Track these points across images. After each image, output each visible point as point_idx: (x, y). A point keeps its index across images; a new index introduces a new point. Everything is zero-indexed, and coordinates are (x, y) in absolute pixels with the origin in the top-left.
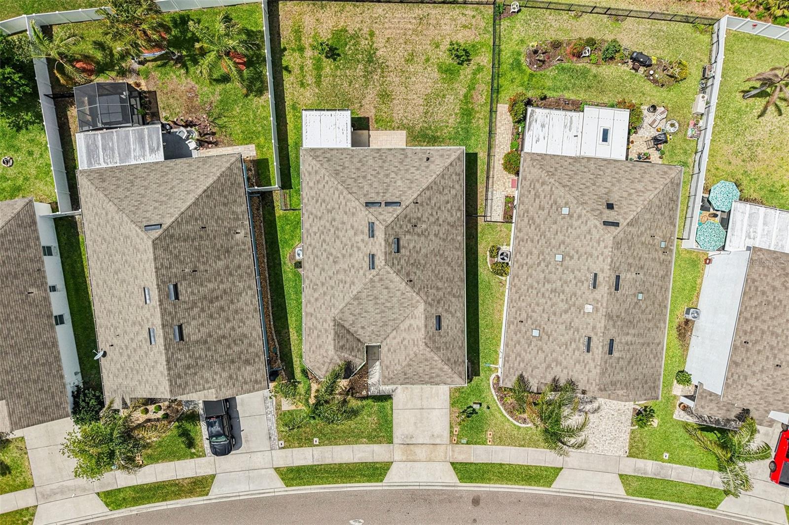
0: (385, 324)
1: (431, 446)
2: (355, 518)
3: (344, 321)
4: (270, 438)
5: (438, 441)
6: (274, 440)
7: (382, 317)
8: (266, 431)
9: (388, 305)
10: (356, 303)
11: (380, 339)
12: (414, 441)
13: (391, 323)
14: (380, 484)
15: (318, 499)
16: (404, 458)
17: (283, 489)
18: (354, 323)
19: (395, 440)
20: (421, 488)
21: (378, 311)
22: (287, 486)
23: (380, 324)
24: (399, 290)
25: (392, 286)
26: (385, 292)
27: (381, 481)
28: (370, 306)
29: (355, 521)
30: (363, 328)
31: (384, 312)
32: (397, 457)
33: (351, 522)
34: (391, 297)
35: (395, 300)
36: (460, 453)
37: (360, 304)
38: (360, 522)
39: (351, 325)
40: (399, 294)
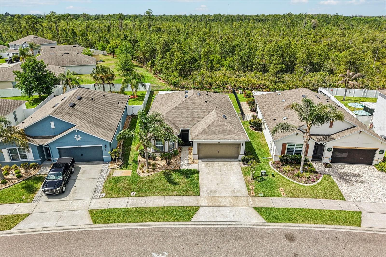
0: (193, 119)
1: (234, 197)
2: (159, 251)
3: (169, 117)
4: (95, 191)
5: (238, 194)
6: (98, 192)
7: (191, 116)
8: (94, 187)
9: (195, 110)
10: (176, 109)
11: (190, 126)
12: (217, 194)
13: (197, 119)
14: (188, 223)
15: (121, 234)
16: (210, 204)
17: (89, 226)
18: (174, 118)
19: (201, 193)
20: (229, 226)
21: (189, 113)
22: (94, 224)
23: (190, 119)
24: (201, 104)
25: (197, 102)
26: (193, 105)
27: (189, 220)
28: (185, 111)
29: (159, 254)
30: (180, 121)
31: (192, 113)
32: (203, 203)
33: (154, 254)
34: (196, 107)
35: (198, 108)
36: (260, 201)
37: (179, 110)
38: (164, 255)
39: (173, 119)
40: (200, 106)
